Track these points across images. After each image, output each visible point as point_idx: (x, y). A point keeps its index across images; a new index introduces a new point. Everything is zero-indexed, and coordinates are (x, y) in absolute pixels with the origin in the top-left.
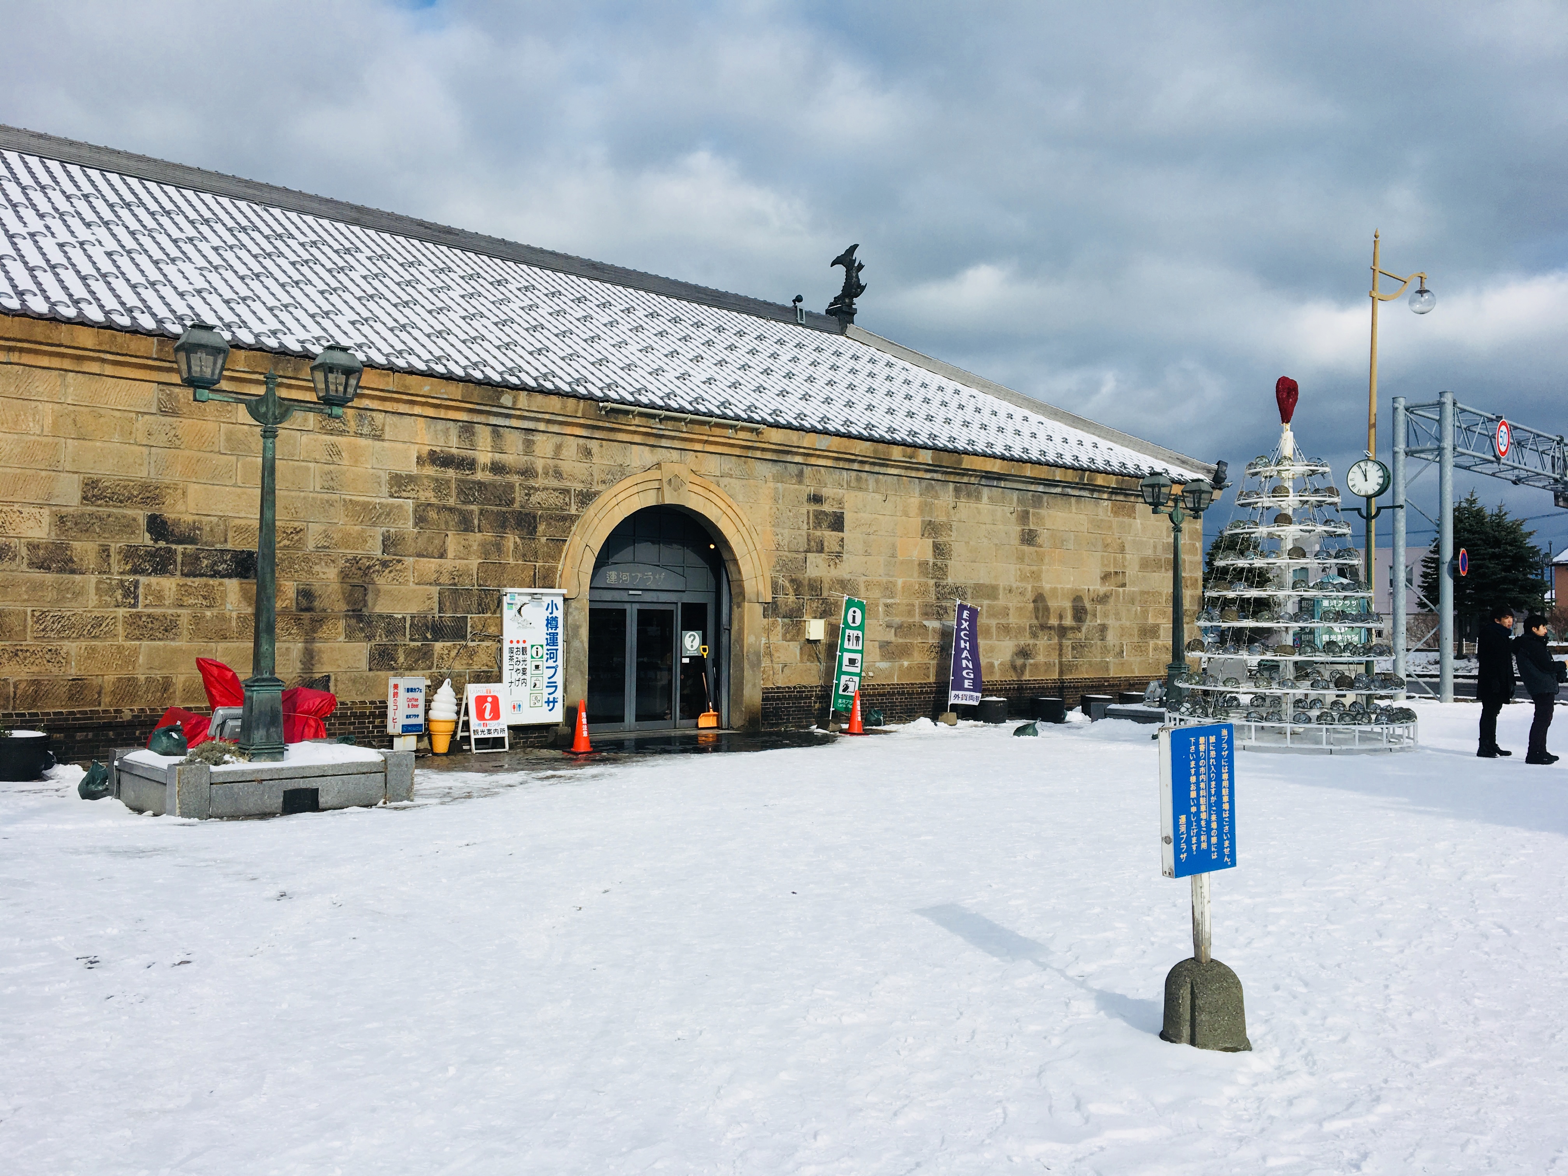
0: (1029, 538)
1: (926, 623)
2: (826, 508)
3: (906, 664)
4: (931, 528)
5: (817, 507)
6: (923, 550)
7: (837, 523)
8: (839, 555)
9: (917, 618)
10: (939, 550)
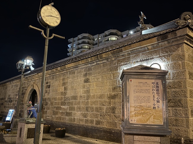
0: (87, 81)
1: (61, 107)
2: (48, 84)
3: (57, 116)
4: (64, 84)
5: (47, 85)
6: (62, 89)
7: (49, 87)
8: (49, 93)
9: (60, 106)
10: (65, 89)
